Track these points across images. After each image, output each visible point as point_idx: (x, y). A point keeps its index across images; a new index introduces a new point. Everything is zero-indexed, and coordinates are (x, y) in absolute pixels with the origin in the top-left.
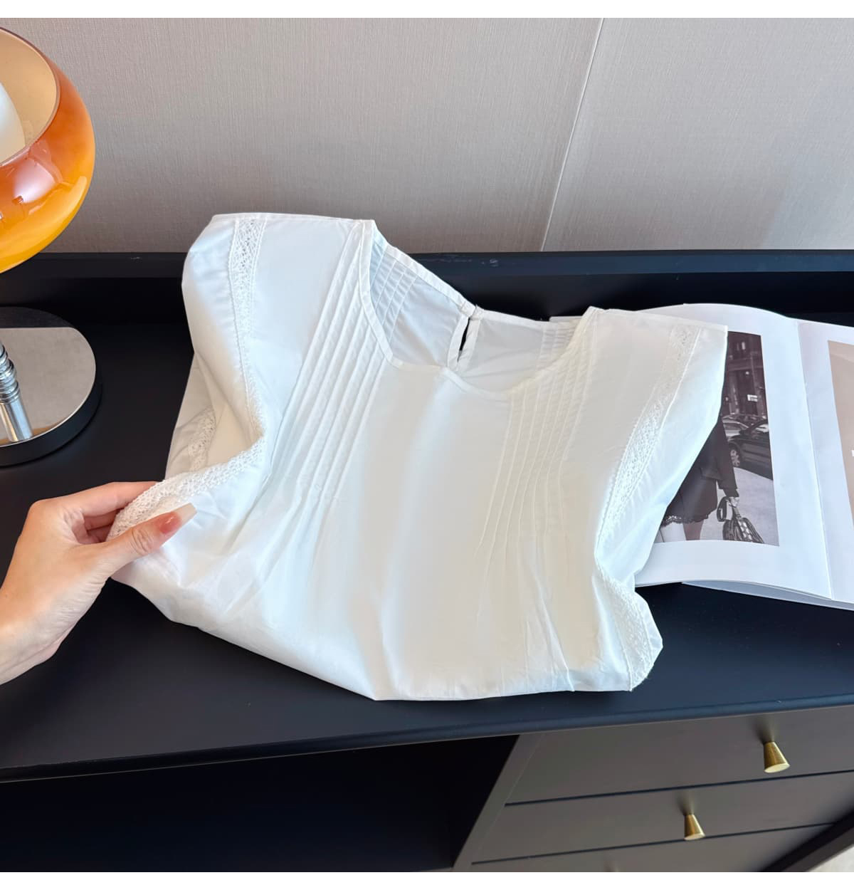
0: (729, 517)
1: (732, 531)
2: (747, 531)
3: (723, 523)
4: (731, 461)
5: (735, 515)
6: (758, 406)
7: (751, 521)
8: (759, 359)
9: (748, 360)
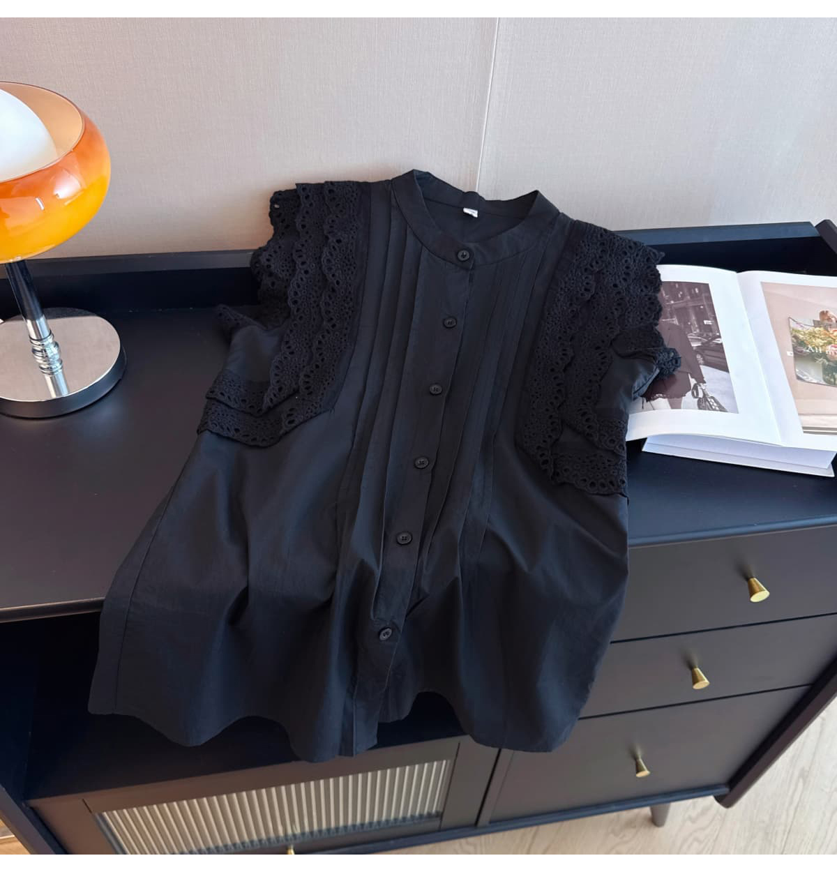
0: (701, 395)
1: (704, 403)
2: (715, 404)
3: (697, 399)
4: (697, 361)
5: (705, 395)
6: (713, 327)
7: (717, 398)
8: (709, 298)
9: (701, 300)
